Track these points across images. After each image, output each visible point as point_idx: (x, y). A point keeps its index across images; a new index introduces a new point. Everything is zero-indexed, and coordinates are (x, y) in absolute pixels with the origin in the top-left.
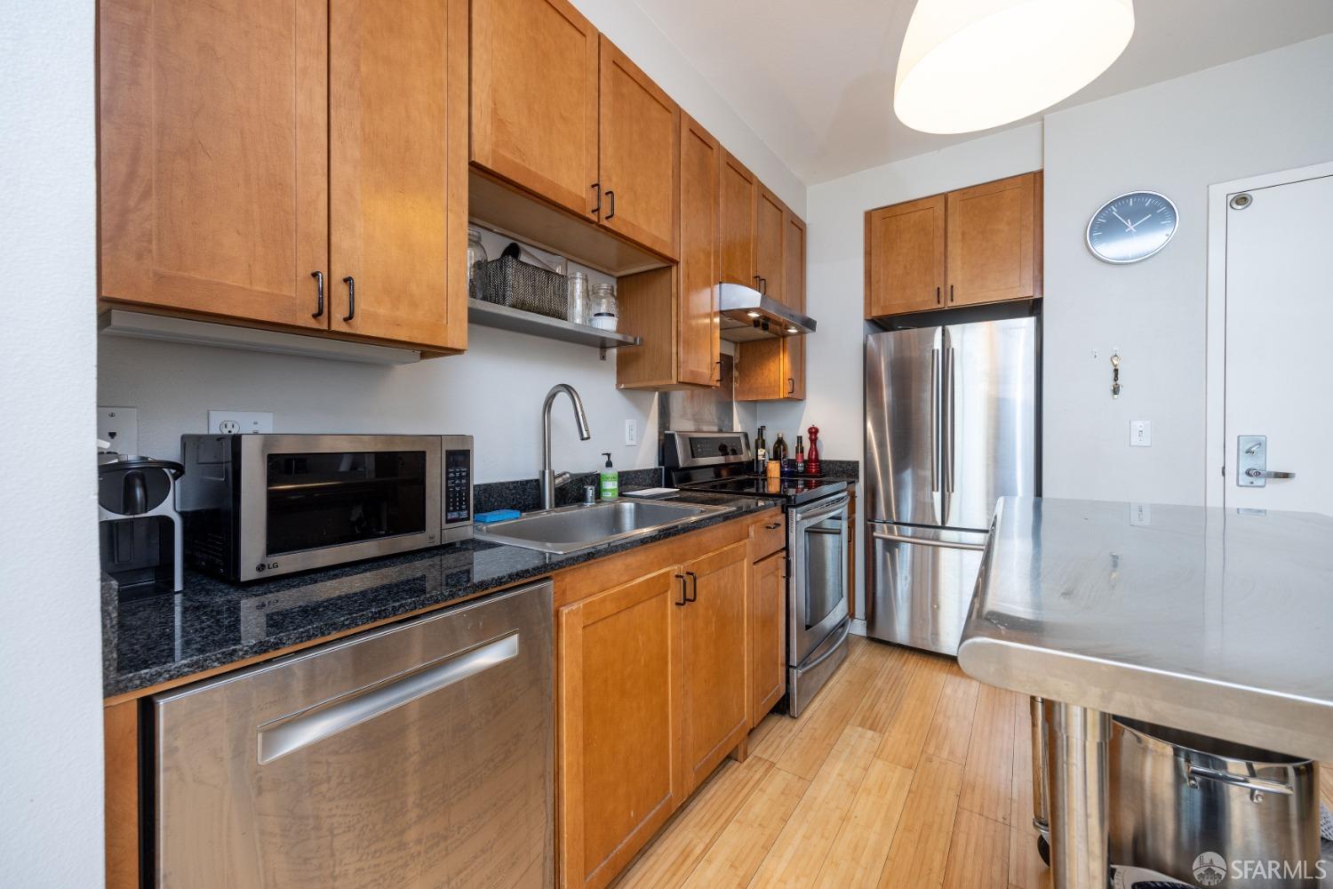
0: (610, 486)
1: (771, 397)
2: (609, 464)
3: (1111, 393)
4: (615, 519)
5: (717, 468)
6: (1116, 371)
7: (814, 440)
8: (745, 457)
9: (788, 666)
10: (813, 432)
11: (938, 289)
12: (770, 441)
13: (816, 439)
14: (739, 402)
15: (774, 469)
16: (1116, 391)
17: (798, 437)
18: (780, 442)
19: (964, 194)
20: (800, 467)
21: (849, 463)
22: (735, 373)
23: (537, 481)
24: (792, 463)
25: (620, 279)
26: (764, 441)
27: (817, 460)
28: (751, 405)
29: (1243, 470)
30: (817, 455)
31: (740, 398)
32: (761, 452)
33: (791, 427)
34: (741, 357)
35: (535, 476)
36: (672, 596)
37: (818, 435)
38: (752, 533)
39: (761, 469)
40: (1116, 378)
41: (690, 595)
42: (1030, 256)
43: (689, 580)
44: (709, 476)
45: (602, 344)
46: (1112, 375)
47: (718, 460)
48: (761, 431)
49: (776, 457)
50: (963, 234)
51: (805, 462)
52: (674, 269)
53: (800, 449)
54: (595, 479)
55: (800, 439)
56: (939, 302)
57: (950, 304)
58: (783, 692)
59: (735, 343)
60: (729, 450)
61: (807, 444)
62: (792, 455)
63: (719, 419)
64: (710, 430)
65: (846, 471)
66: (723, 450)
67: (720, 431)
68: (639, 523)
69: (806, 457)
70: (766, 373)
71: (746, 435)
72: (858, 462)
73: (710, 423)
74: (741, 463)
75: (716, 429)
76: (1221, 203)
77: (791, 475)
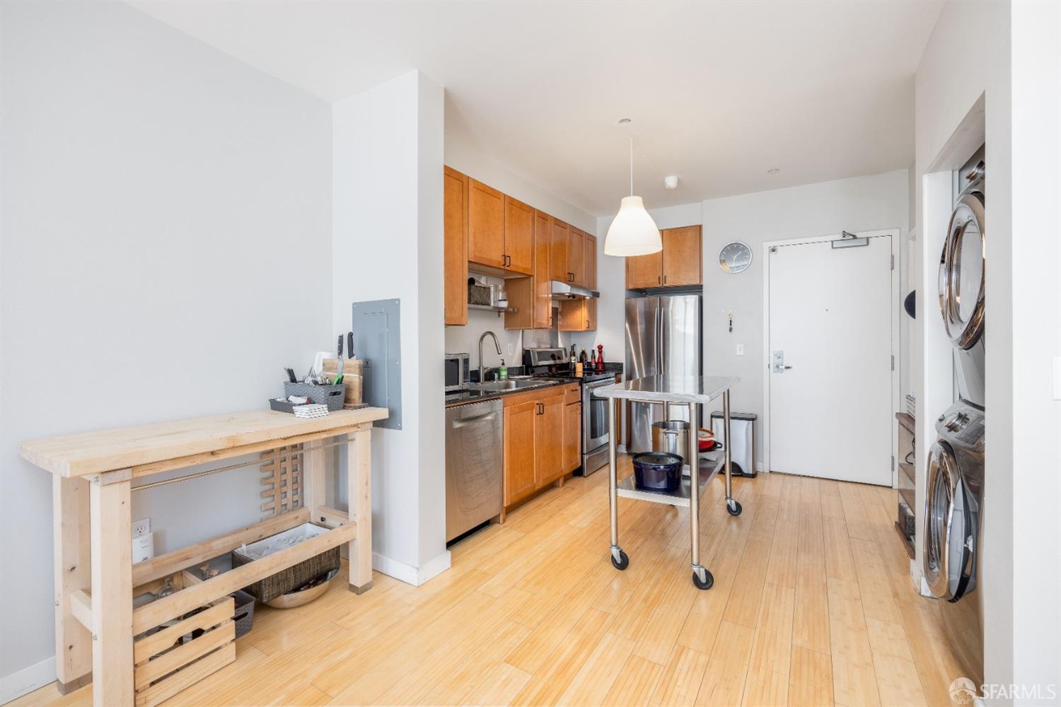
0: (504, 373)
1: (578, 330)
2: (503, 364)
3: (729, 331)
4: (508, 386)
5: (550, 367)
6: (731, 321)
7: (600, 352)
8: (565, 360)
9: (582, 454)
10: (600, 348)
11: (659, 277)
12: (578, 352)
13: (602, 351)
14: (562, 332)
15: (579, 367)
16: (731, 330)
18: (583, 353)
19: (670, 231)
20: (594, 365)
21: (618, 364)
22: (559, 317)
23: (477, 371)
24: (589, 364)
25: (506, 280)
26: (574, 353)
27: (602, 363)
28: (569, 333)
29: (776, 366)
30: (602, 359)
31: (562, 330)
32: (573, 358)
33: (588, 345)
34: (563, 308)
35: (477, 369)
36: (536, 410)
37: (603, 349)
38: (565, 392)
39: (573, 367)
40: (731, 324)
41: (541, 412)
43: (541, 406)
44: (546, 370)
45: (498, 310)
46: (729, 323)
47: (551, 362)
48: (573, 347)
49: (581, 361)
50: (671, 252)
51: (596, 363)
52: (532, 278)
53: (593, 357)
54: (497, 370)
55: (593, 351)
56: (660, 283)
58: (580, 464)
59: (560, 301)
60: (556, 357)
61: (597, 354)
62: (589, 360)
63: (551, 341)
64: (545, 347)
65: (617, 368)
66: (553, 357)
67: (551, 348)
68: (517, 386)
69: (597, 361)
70: (575, 317)
71: (565, 350)
72: (622, 364)
73: (545, 344)
74: (563, 364)
75: (549, 346)
76: (766, 251)
77: (589, 370)
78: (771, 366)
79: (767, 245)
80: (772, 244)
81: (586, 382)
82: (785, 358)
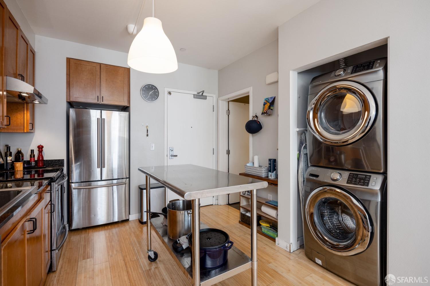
1: (18, 131)
3: (146, 136)
6: (147, 130)
9: (51, 251)
10: (40, 148)
11: (98, 96)
12: (14, 153)
13: (42, 150)
15: (18, 166)
16: (147, 135)
17: (31, 150)
18: (20, 152)
19: (106, 66)
20: (33, 164)
21: (59, 160)
24: (28, 162)
26: (10, 153)
29: (170, 155)
30: (42, 157)
32: (9, 158)
33: (27, 145)
37: (43, 149)
40: (147, 132)
42: (126, 93)
46: (146, 131)
49: (19, 160)
50: (106, 80)
51: (35, 161)
53: (32, 156)
55: (32, 151)
56: (98, 101)
57: (102, 103)
61: (36, 153)
62: (27, 158)
65: (57, 164)
69: (36, 159)
72: (64, 160)
76: (166, 93)
77: (28, 167)
78: (168, 155)
79: (167, 90)
80: (170, 90)
81: (54, 181)
82: (174, 150)
